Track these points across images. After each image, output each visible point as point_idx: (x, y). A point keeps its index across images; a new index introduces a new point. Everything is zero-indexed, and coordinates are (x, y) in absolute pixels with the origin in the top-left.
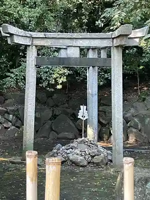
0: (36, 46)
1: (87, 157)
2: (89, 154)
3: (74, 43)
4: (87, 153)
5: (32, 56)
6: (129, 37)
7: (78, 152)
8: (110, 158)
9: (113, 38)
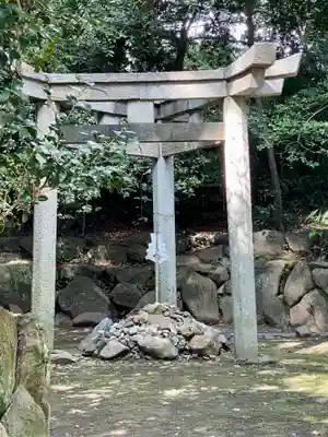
0: (57, 102)
1: (176, 339)
2: (179, 334)
4: (174, 331)
6: (266, 73)
7: (155, 330)
8: (223, 339)
9: (228, 80)
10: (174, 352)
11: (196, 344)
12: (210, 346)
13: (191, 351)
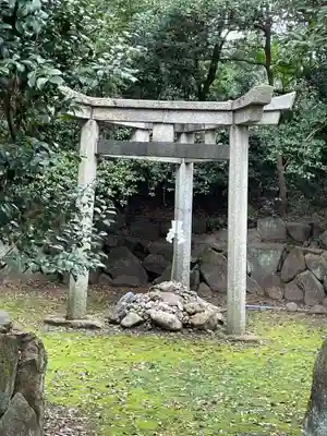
0: (98, 121)
1: (181, 315)
2: (184, 310)
3: (166, 117)
4: (181, 308)
5: (90, 139)
6: (265, 108)
7: (166, 306)
8: (219, 316)
9: (234, 111)
10: (178, 325)
11: (197, 320)
12: (208, 323)
13: (192, 326)
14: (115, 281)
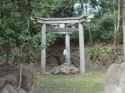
0: (46, 24)
2: (70, 69)
8: (78, 70)
9: (79, 19)
10: (69, 73)
13: (72, 73)
14: (51, 65)
